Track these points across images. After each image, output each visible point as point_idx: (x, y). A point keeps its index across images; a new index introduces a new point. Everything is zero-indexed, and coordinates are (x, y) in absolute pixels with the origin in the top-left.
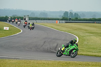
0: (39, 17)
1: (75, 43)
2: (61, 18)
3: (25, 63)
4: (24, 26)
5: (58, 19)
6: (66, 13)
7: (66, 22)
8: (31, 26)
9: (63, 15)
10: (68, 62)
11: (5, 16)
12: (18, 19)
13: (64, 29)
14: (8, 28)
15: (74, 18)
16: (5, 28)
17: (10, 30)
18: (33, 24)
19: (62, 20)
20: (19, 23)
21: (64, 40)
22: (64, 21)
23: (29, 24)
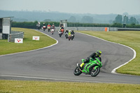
0: (81, 22)
1: (98, 56)
2: (112, 24)
3: (62, 86)
4: (60, 35)
5: (108, 26)
6: (119, 17)
7: (119, 30)
8: (69, 34)
9: (114, 19)
10: (122, 85)
11: (34, 22)
12: (51, 25)
13: (116, 39)
14: (38, 38)
15: (129, 24)
16: (34, 38)
17: (40, 40)
18: (73, 33)
19: (113, 26)
20: (53, 30)
21: (116, 55)
22: (116, 28)
23: (67, 31)
